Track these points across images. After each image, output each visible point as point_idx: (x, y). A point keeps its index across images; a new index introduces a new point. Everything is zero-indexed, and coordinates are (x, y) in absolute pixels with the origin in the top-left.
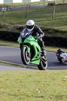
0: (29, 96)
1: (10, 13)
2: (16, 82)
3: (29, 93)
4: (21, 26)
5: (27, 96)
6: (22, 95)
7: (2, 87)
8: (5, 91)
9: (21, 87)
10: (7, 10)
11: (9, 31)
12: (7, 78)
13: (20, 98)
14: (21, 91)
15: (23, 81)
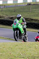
0: (16, 57)
1: (6, 9)
2: (9, 49)
3: (16, 55)
4: (12, 16)
5: (15, 57)
6: (12, 56)
7: (1, 52)
8: (3, 54)
9: (11, 52)
10: (4, 7)
11: (5, 19)
12: (4, 47)
13: (11, 58)
14: (12, 54)
15: (13, 48)
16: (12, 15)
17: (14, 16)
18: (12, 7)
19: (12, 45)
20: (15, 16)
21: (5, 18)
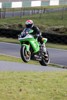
0: (65, 96)
1: (47, 15)
2: (52, 82)
3: (65, 93)
4: (58, 27)
5: (63, 96)
6: (58, 95)
7: (39, 87)
8: (42, 91)
9: (57, 87)
10: (44, 12)
11: (46, 32)
12: (44, 79)
13: (56, 98)
14: (57, 91)
15: (59, 81)
16: (57, 25)
17: (60, 27)
18: (57, 11)
19: (58, 76)
20: (63, 26)
21: (45, 30)
